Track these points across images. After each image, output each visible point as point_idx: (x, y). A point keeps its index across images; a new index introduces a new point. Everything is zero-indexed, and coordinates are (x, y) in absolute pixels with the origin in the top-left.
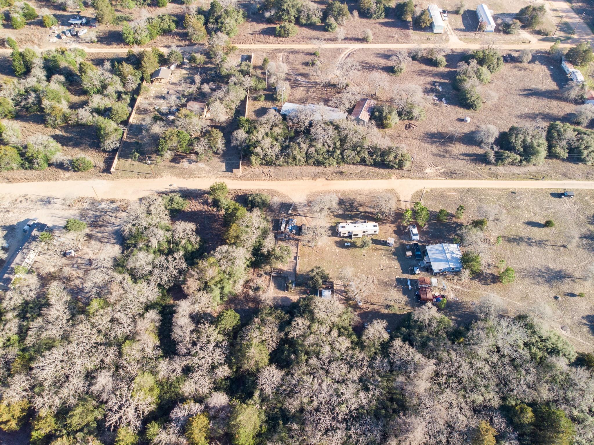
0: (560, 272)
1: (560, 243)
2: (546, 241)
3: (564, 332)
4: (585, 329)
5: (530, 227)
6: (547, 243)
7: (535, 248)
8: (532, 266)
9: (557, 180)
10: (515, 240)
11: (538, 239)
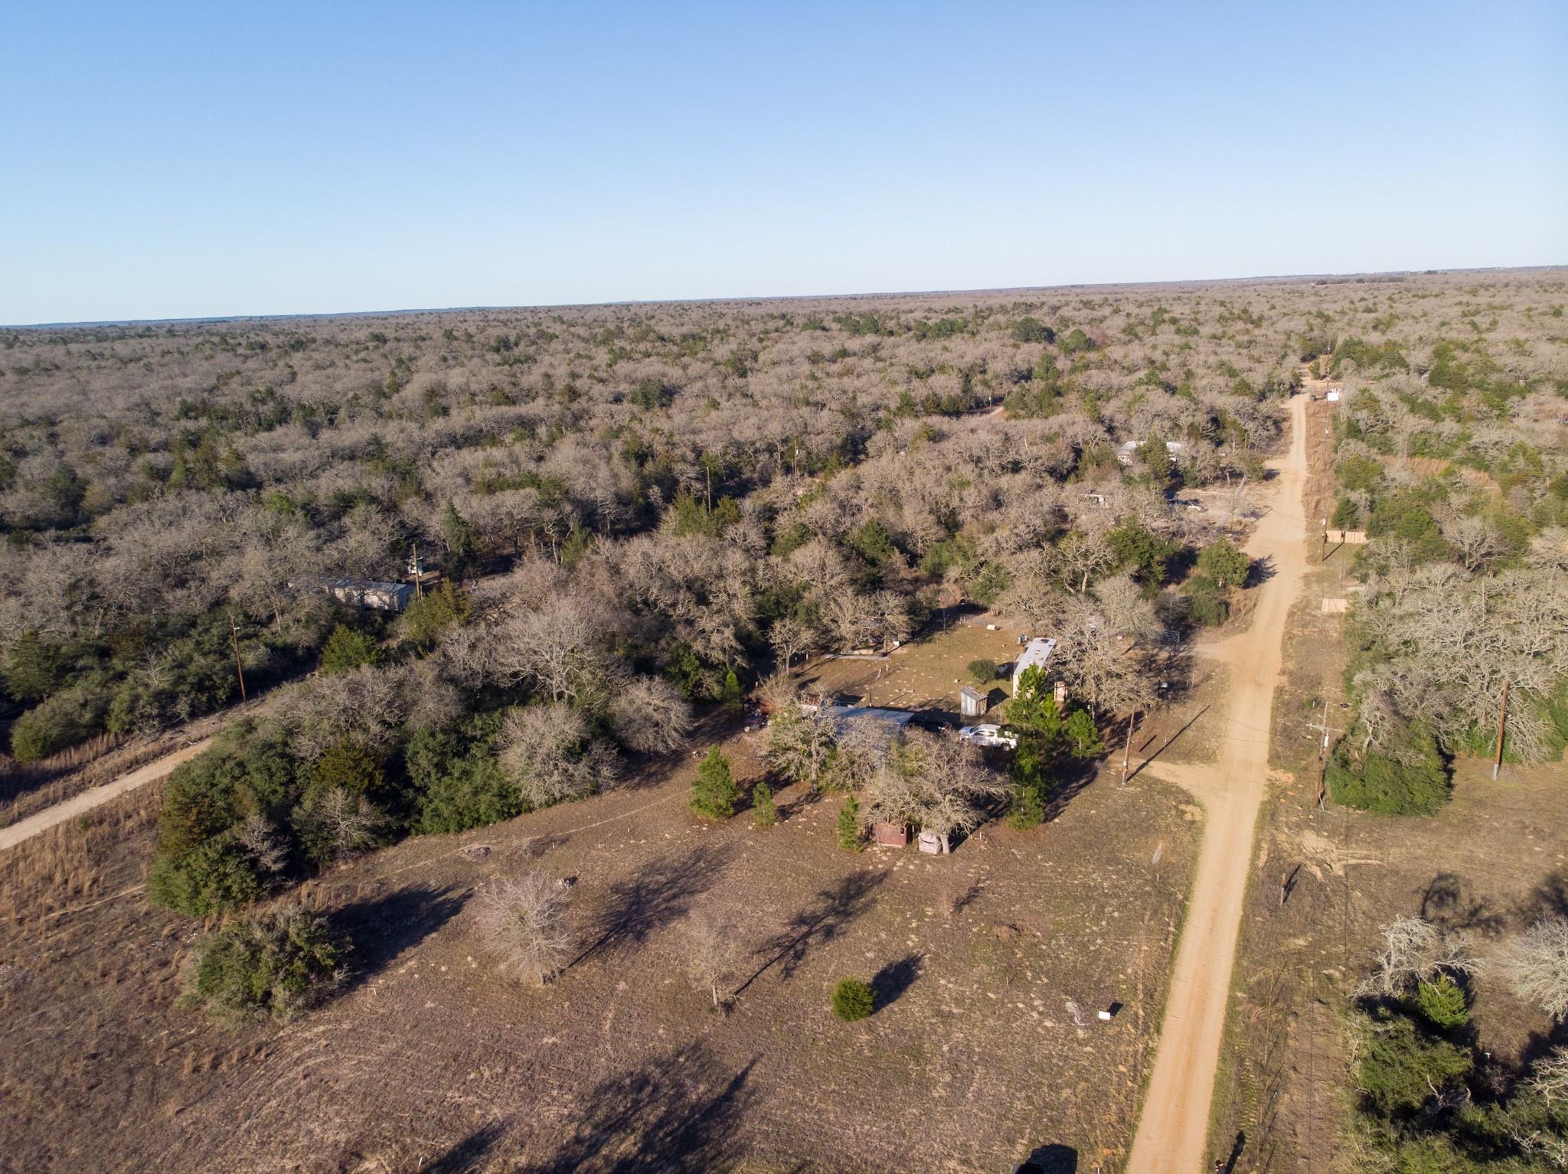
0: (640, 936)
1: (745, 1005)
2: (788, 973)
4: (434, 884)
5: (882, 965)
6: (777, 968)
7: (777, 927)
8: (715, 890)
10: (850, 898)
11: (812, 955)
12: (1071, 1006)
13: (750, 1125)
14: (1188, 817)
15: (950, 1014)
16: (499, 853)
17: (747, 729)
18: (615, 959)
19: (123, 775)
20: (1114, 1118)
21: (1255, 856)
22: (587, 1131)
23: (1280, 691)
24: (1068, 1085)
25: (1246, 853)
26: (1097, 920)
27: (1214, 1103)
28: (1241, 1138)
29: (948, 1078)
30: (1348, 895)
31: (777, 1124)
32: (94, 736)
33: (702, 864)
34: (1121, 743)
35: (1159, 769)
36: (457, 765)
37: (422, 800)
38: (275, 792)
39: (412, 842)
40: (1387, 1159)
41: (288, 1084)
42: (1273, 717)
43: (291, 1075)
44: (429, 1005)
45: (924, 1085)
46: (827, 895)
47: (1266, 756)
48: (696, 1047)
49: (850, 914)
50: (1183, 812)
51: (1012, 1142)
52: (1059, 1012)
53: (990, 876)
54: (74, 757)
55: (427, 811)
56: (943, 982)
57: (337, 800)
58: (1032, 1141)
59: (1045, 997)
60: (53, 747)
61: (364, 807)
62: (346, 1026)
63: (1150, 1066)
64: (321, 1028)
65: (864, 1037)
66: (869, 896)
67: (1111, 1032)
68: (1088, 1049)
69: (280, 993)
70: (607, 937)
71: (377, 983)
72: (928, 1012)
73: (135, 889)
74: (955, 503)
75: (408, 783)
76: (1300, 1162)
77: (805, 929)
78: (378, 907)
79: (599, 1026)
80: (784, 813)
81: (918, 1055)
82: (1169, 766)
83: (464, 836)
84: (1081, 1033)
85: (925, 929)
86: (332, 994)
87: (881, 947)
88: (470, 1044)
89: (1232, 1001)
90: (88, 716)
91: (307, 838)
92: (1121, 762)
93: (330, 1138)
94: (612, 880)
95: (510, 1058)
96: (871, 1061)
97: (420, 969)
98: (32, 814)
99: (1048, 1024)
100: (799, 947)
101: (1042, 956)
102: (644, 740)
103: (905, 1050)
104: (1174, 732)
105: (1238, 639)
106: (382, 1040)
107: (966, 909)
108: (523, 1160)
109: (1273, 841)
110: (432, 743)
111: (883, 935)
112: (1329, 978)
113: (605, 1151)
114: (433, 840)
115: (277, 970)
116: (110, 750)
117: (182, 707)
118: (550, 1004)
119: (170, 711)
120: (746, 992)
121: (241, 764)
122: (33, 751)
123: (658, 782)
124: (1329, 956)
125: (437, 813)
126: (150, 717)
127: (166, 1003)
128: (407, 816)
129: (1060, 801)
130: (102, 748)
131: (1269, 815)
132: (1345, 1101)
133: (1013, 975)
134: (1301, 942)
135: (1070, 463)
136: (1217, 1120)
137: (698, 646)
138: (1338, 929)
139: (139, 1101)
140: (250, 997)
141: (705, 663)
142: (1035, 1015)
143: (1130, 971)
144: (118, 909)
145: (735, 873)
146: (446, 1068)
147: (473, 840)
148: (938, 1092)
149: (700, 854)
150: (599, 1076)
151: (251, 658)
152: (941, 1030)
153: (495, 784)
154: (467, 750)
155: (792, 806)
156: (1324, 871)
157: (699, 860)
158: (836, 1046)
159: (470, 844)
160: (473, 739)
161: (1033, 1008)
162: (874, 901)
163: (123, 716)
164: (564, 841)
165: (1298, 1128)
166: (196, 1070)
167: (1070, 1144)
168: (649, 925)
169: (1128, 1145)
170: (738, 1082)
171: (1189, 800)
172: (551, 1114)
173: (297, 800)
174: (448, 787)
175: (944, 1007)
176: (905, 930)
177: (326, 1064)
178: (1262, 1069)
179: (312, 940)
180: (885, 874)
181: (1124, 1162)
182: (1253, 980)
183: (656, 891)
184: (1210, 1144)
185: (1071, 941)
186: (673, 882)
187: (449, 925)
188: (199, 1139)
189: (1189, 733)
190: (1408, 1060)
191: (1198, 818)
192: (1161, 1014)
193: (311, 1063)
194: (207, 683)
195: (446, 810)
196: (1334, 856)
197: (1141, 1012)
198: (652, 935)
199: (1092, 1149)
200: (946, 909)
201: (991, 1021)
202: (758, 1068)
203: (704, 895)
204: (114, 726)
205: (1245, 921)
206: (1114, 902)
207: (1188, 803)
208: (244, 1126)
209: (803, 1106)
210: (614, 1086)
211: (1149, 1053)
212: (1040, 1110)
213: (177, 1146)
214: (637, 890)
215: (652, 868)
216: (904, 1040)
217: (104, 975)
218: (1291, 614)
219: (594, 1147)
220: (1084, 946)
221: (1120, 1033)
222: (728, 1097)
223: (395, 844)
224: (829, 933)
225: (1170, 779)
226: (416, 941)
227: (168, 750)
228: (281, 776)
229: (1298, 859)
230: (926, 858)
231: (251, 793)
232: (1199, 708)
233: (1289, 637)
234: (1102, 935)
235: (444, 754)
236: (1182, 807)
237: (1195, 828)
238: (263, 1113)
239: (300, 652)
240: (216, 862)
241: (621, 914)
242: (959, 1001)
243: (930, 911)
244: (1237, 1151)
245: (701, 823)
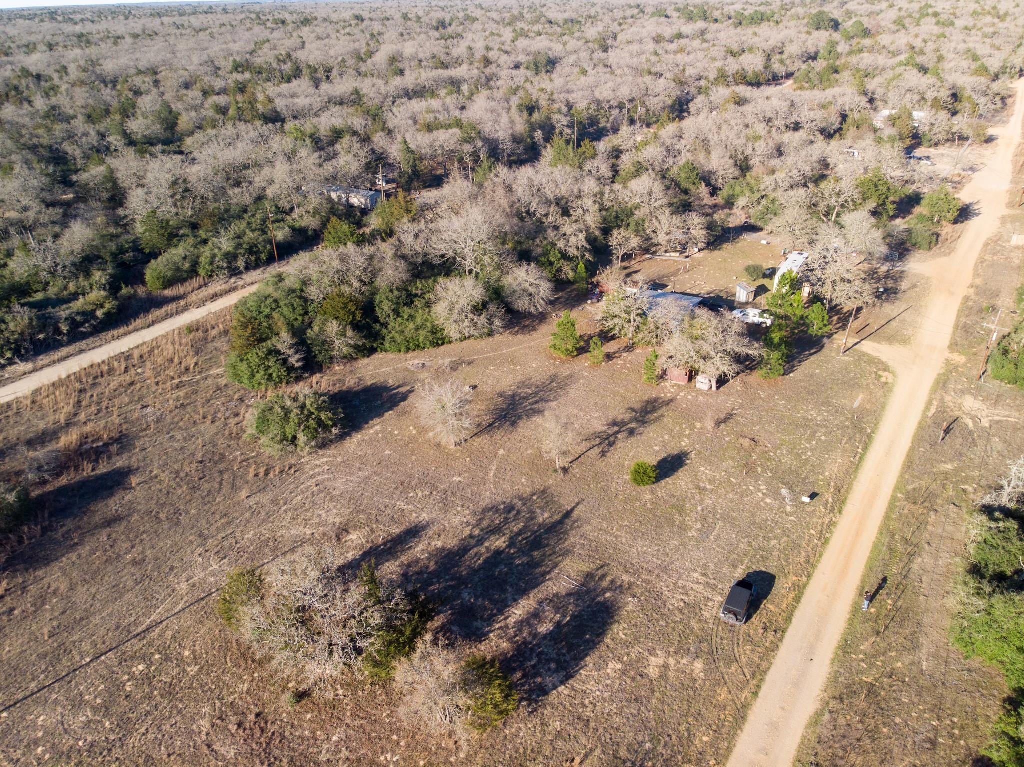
0: (514, 424)
1: (576, 470)
2: (603, 454)
3: (417, 362)
4: (391, 382)
5: (664, 455)
6: (597, 451)
7: (599, 426)
8: (562, 400)
9: (846, 648)
10: (647, 413)
11: (620, 444)
12: (785, 492)
13: (573, 539)
14: (883, 380)
15: (705, 489)
16: (431, 367)
17: (589, 302)
18: (498, 436)
19: (209, 303)
20: (802, 560)
21: (927, 408)
22: (477, 532)
23: (967, 299)
24: (776, 538)
25: (921, 406)
26: (809, 441)
27: (870, 558)
28: (885, 580)
29: (699, 526)
30: (989, 440)
31: (590, 540)
32: (192, 278)
33: (554, 384)
34: (844, 327)
35: (868, 347)
36: (406, 311)
37: (384, 331)
38: (296, 319)
39: (378, 357)
40: (981, 604)
41: (307, 488)
42: (958, 317)
43: (309, 484)
44: (387, 452)
45: (683, 528)
46: (633, 410)
47: (947, 343)
48: (544, 492)
49: (646, 423)
50: (880, 377)
51: (735, 567)
52: (776, 494)
53: (742, 406)
54: (179, 290)
55: (388, 338)
56: (702, 469)
57: (333, 327)
58: (748, 568)
59: (768, 484)
60: (169, 283)
61: (350, 333)
62: (339, 460)
63: (831, 533)
64: (326, 460)
65: (648, 497)
66: (660, 413)
67: (809, 509)
68: (792, 518)
69: (302, 438)
70: (494, 423)
71: (357, 437)
72: (691, 486)
73: (220, 371)
74: (749, 152)
75: (377, 320)
76: (922, 598)
77: (616, 429)
78: (357, 394)
79: (487, 474)
80: (609, 357)
81: (681, 511)
82: (876, 345)
83: (411, 355)
84: (789, 509)
85: (694, 436)
86: (331, 441)
87: (665, 445)
88: (410, 476)
89: (894, 499)
90: (187, 265)
91: (316, 349)
92: (842, 340)
93: (331, 520)
94: (498, 389)
95: (434, 487)
96: (651, 511)
97: (383, 431)
98: (160, 322)
99: (768, 501)
100: (612, 439)
101: (770, 460)
102: (522, 304)
103: (674, 507)
104: (883, 323)
105: (943, 260)
106: (360, 470)
107: (723, 426)
108: (439, 544)
109: (942, 400)
110: (391, 296)
111: (666, 437)
112: (964, 491)
113: (487, 544)
114: (391, 356)
115: (299, 425)
116: (200, 287)
117: (241, 264)
118: (459, 458)
119: (234, 265)
120: (576, 463)
121: (276, 301)
122: (158, 284)
123: (529, 332)
124: (967, 477)
125: (393, 340)
126: (222, 268)
127: (238, 437)
128: (376, 340)
129: (796, 363)
130: (197, 285)
131: (942, 383)
132: (960, 566)
133: (749, 469)
134: (949, 467)
135: (837, 126)
136: (870, 569)
137: (561, 244)
138: (977, 461)
139: (226, 489)
140: (284, 438)
141: (565, 256)
142: (760, 495)
143: (827, 474)
144: (210, 382)
145: (574, 392)
146: (396, 489)
147: (415, 358)
148: (692, 533)
149: (553, 378)
150: (486, 502)
151: (281, 234)
152: (698, 497)
153: (429, 325)
154: (412, 302)
155: (615, 353)
156: (975, 423)
157: (553, 382)
158: (630, 500)
159: (414, 360)
160: (416, 296)
161: (760, 491)
162: (663, 416)
163: (207, 266)
164: (470, 363)
165: (924, 579)
166: (256, 475)
167: (772, 571)
168: (520, 418)
169: (809, 577)
170: (568, 514)
171: (886, 369)
172: (456, 521)
173: (310, 326)
174: (401, 325)
175: (702, 485)
176: (681, 435)
177: (328, 480)
178: (906, 541)
179: (319, 409)
180: (671, 401)
181: (805, 586)
182: (910, 487)
183: (524, 398)
184: (863, 581)
185: (790, 452)
186: (536, 393)
187: (400, 407)
188: (259, 513)
189: (892, 323)
190: (1009, 546)
191: (890, 381)
192: (844, 502)
193: (320, 478)
194: (255, 249)
195: (399, 339)
196: (984, 414)
197: (831, 500)
198: (521, 424)
199: (786, 576)
200: (710, 425)
201: (731, 496)
202: (581, 507)
203: (555, 403)
204: (202, 272)
205: (912, 449)
206: (824, 430)
207: (885, 370)
208: (284, 508)
209: (606, 532)
210: (494, 509)
211: (832, 524)
212: (756, 551)
213: (248, 515)
214: (514, 396)
215: (523, 384)
216: (674, 501)
217: (204, 418)
218: (986, 245)
219: (480, 541)
220: (799, 456)
221: (814, 511)
222: (561, 522)
223: (368, 357)
224: (632, 433)
225: (875, 354)
226: (380, 415)
227: (234, 289)
228: (300, 310)
229: (957, 414)
230: (701, 392)
231: (282, 319)
232: (904, 307)
233: (981, 261)
234: (812, 450)
235: (398, 304)
236: (880, 373)
237: (887, 388)
238: (294, 502)
239: (310, 233)
240: (264, 359)
241: (503, 410)
242: (710, 482)
243: (698, 425)
244: (880, 587)
245: (555, 359)
